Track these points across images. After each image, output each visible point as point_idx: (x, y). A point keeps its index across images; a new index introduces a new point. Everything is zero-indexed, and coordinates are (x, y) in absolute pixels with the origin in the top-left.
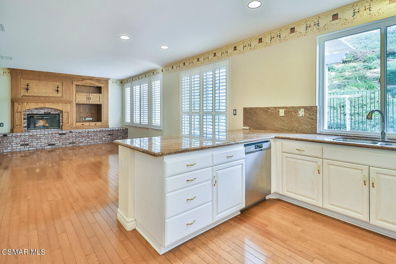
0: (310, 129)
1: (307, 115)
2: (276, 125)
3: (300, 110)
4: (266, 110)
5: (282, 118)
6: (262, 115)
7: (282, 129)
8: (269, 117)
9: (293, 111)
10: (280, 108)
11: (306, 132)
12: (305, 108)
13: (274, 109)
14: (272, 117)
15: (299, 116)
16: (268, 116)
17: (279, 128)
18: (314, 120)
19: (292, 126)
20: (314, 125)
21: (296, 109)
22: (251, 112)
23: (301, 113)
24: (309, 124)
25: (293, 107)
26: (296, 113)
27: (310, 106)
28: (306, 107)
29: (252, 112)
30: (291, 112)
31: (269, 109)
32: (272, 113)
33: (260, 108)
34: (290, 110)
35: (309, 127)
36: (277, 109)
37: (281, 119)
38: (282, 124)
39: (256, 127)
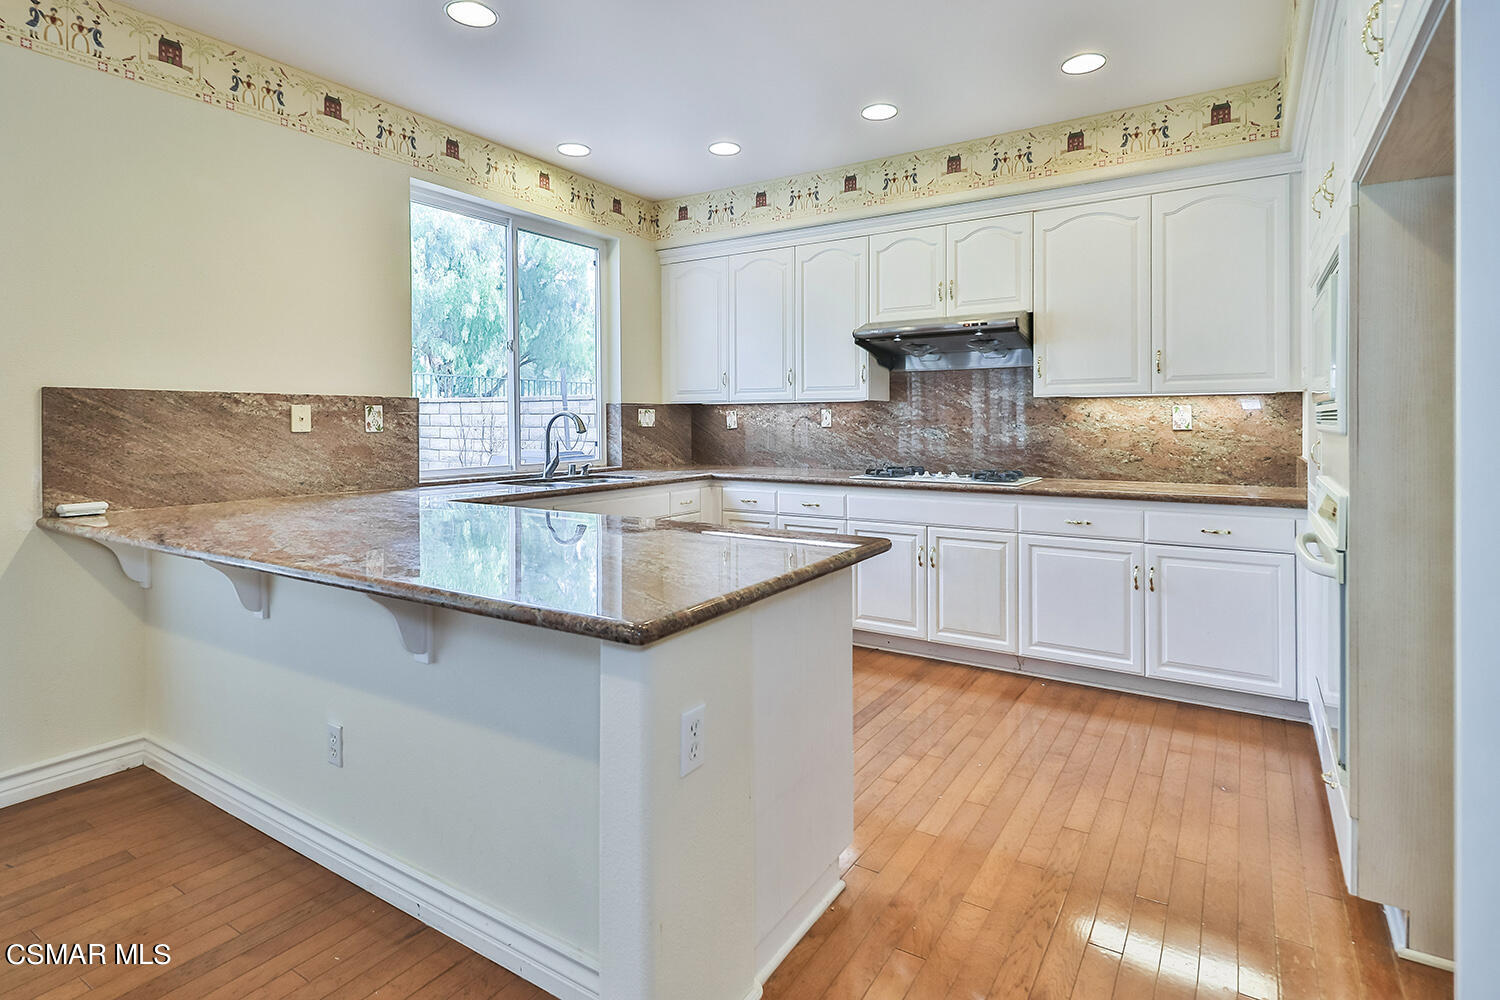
0: (401, 472)
1: (391, 428)
2: (276, 474)
3: (370, 411)
4: (215, 408)
5: (302, 441)
6: (195, 431)
7: (302, 484)
8: (239, 438)
9: (345, 414)
10: (290, 399)
11: (390, 483)
12: (386, 403)
13: (264, 402)
14: (254, 439)
15: (367, 430)
16: (230, 435)
17: (287, 481)
18: (412, 442)
19: (345, 468)
20: (411, 457)
21: (357, 407)
22: (113, 417)
23: (375, 419)
24: (397, 456)
25: (346, 397)
26: (355, 419)
27: (400, 398)
28: (386, 399)
29: (120, 414)
30: (338, 415)
31: (237, 402)
32: (252, 422)
33: (183, 397)
34: (335, 408)
35: (398, 466)
36: (278, 403)
37: (296, 447)
38: (303, 464)
39: (152, 491)
